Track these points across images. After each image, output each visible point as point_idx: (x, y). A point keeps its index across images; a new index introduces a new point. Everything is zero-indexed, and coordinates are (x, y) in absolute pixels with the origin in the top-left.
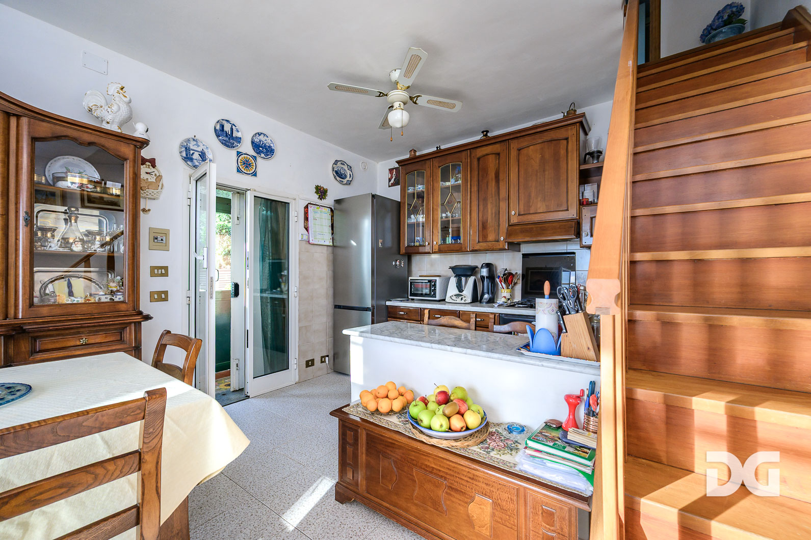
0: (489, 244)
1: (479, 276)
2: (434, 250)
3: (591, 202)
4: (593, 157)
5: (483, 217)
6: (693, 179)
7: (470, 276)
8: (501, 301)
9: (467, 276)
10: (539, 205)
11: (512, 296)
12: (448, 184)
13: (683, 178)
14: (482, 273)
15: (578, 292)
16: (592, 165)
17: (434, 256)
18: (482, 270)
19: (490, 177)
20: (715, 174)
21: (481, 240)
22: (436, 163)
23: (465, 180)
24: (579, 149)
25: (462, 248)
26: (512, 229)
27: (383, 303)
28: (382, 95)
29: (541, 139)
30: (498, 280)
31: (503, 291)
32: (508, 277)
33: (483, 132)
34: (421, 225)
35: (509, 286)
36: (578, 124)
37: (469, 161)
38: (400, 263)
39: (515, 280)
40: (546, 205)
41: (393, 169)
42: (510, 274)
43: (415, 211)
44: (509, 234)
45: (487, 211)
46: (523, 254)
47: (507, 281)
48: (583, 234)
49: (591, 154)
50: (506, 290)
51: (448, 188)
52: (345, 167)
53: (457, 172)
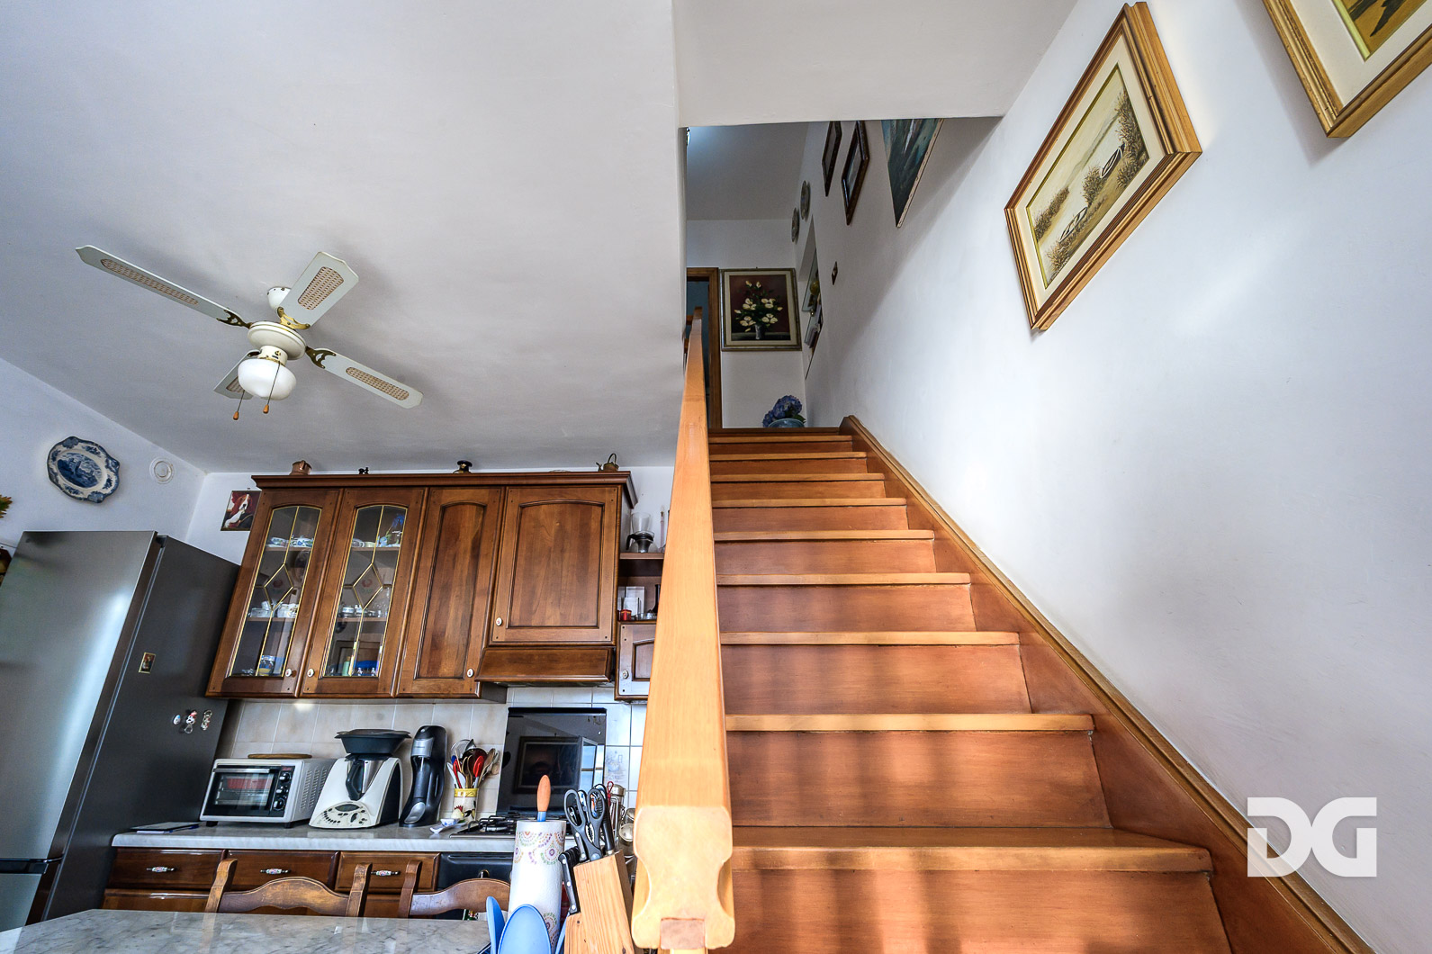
0: (442, 683)
1: (408, 757)
2: (304, 691)
3: (635, 616)
4: (640, 543)
5: (435, 623)
6: (780, 593)
7: (385, 757)
8: (450, 817)
9: (378, 757)
10: (549, 611)
11: (478, 804)
12: (370, 545)
13: (766, 591)
14: (416, 749)
15: (607, 803)
16: (639, 555)
17: (303, 706)
18: (417, 742)
19: (462, 546)
20: (804, 589)
21: (424, 672)
22: (351, 498)
23: (409, 544)
24: (620, 526)
25: (377, 688)
26: (495, 654)
27: (102, 840)
28: (235, 321)
29: (562, 496)
30: (450, 766)
31: (459, 794)
32: (475, 760)
33: (460, 463)
34: (286, 628)
35: (474, 780)
36: (619, 487)
37: (424, 507)
38: (199, 719)
39: (488, 767)
40: (561, 614)
41: (243, 493)
42: (480, 752)
43: (277, 592)
44: (486, 664)
45: (448, 612)
46: (510, 709)
47: (471, 770)
48: (621, 675)
49: (637, 537)
50: (465, 791)
51: (368, 553)
52: (100, 461)
53: (394, 524)
